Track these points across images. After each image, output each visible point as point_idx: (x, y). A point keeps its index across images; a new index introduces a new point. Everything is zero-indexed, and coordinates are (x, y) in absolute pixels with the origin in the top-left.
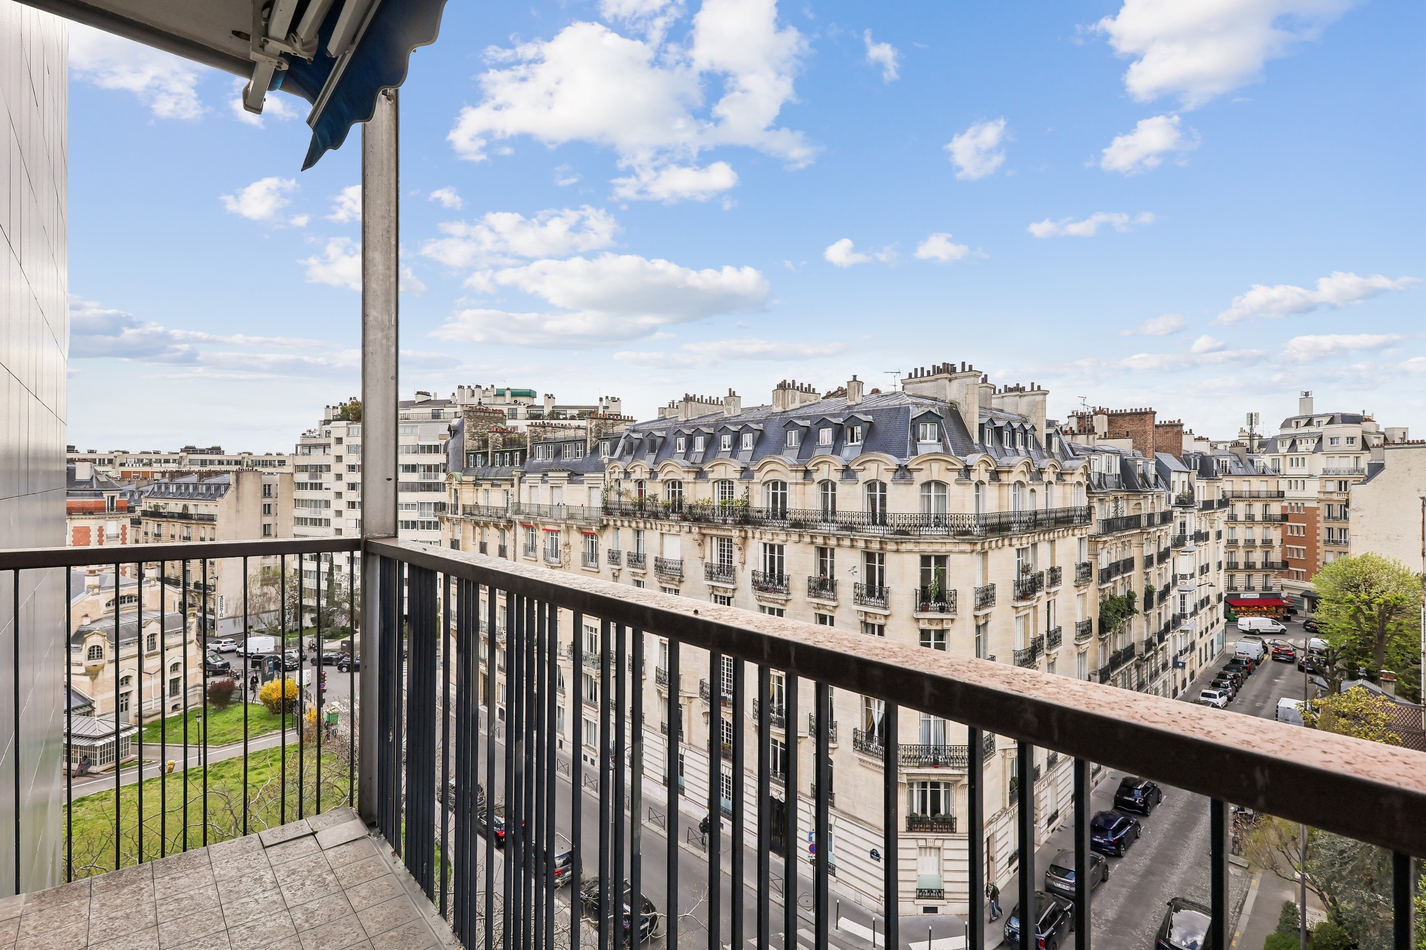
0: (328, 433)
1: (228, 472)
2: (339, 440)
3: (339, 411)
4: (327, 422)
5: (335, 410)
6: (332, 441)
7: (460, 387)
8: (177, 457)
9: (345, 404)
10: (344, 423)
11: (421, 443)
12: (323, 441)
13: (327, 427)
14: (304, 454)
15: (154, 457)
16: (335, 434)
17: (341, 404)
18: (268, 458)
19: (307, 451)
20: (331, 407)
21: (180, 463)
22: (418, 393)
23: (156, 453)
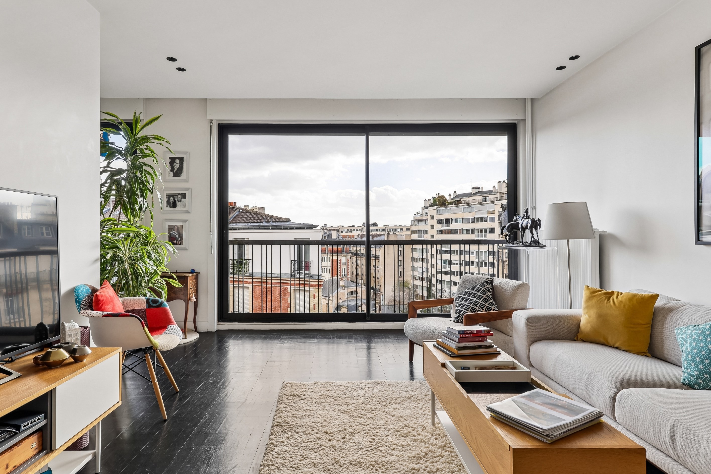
0: (426, 213)
1: (384, 235)
2: (432, 217)
3: (432, 201)
4: (426, 208)
5: (429, 201)
6: (429, 217)
7: (499, 182)
8: (360, 228)
9: (435, 197)
10: (435, 208)
11: (476, 217)
12: (424, 217)
13: (426, 210)
14: (415, 225)
15: (353, 228)
16: (430, 213)
17: (433, 197)
18: (395, 228)
19: (417, 223)
20: (427, 200)
21: (362, 231)
22: (474, 188)
23: (353, 226)
